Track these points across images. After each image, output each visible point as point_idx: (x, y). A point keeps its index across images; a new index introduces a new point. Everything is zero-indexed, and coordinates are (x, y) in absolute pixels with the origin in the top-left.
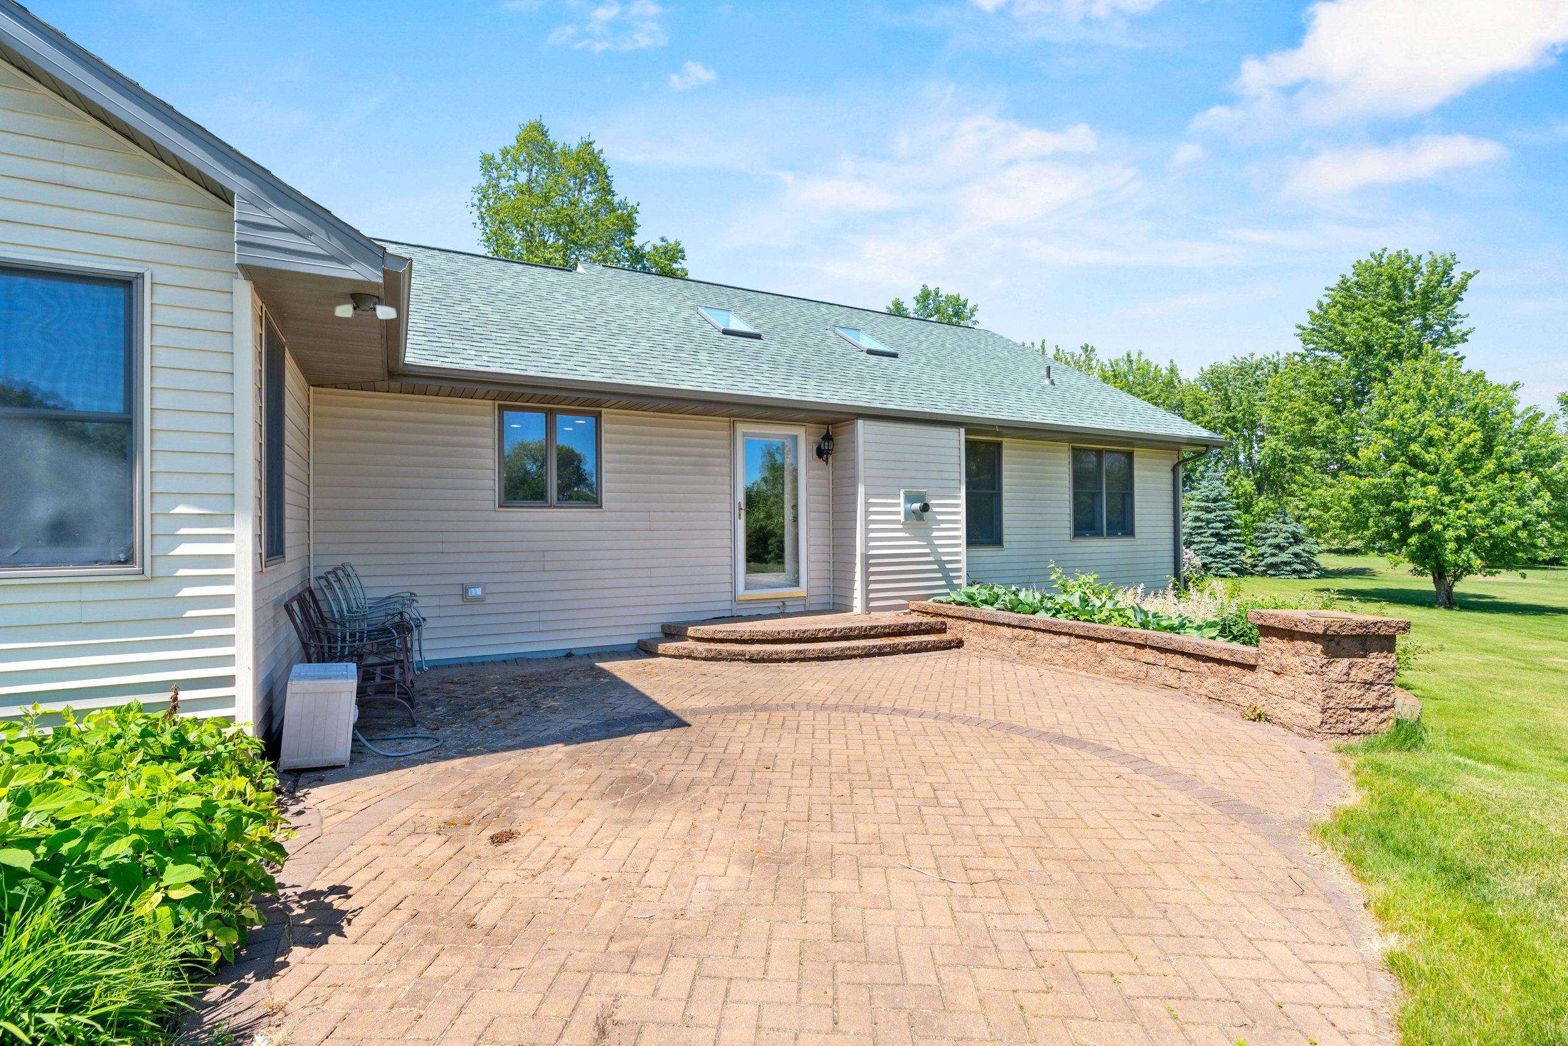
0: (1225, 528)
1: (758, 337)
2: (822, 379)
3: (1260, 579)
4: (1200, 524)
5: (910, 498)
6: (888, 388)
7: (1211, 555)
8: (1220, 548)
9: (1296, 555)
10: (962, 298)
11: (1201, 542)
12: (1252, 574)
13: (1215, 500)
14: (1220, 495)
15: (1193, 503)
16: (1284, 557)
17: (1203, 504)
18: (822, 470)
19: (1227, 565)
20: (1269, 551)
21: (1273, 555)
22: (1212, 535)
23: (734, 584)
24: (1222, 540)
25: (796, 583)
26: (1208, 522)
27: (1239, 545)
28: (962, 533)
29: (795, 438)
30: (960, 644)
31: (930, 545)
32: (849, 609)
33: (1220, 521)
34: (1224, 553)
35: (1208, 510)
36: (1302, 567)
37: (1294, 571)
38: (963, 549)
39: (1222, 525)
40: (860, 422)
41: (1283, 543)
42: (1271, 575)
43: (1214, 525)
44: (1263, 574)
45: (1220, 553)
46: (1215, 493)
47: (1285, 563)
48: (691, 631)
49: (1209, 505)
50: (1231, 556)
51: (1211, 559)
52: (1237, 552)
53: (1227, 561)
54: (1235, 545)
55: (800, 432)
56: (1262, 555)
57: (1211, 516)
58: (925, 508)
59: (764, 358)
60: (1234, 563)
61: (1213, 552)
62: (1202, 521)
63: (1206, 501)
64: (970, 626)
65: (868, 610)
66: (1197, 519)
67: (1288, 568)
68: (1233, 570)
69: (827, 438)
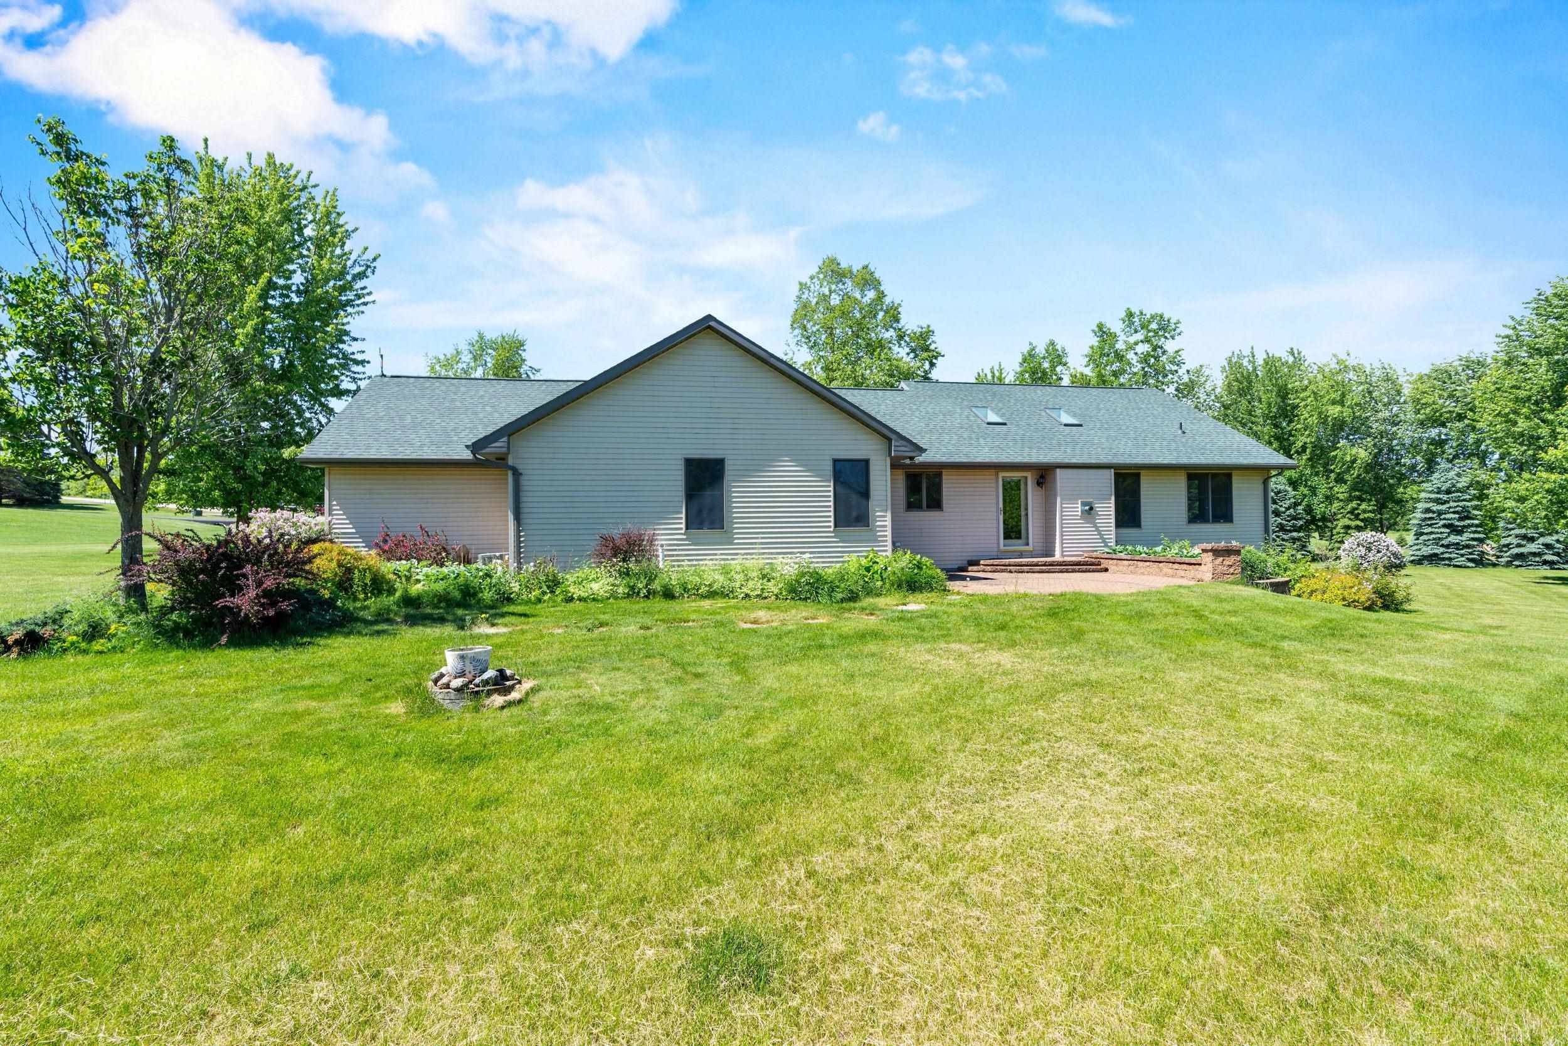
0: (1460, 519)
1: (1005, 424)
2: (1040, 448)
3: (1504, 570)
4: (1431, 515)
5: (1084, 504)
6: (1074, 450)
7: (1442, 546)
8: (1454, 539)
9: (1548, 546)
10: (1166, 317)
11: (1432, 533)
12: (1494, 565)
13: (1448, 492)
14: (1454, 486)
15: (1423, 495)
16: (1532, 547)
17: (1433, 496)
18: (1040, 492)
19: (1462, 555)
20: (1515, 541)
21: (1519, 546)
22: (1444, 526)
23: (998, 544)
24: (1458, 531)
25: (1027, 544)
26: (1440, 513)
27: (1476, 536)
28: (1113, 521)
29: (1026, 478)
30: (1106, 570)
31: (1095, 526)
32: (1053, 556)
33: (1454, 513)
34: (1458, 544)
35: (1438, 501)
36: (1555, 558)
37: (1545, 562)
38: (1113, 528)
39: (1457, 516)
40: (1058, 470)
41: (1531, 533)
42: (1517, 566)
43: (1448, 516)
44: (1509, 564)
45: (1454, 544)
46: (1448, 485)
47: (1534, 554)
48: (982, 562)
49: (1441, 496)
50: (1468, 547)
51: (1442, 550)
52: (1475, 543)
53: (1462, 552)
54: (1472, 536)
55: (1028, 475)
56: (1507, 545)
57: (1444, 507)
58: (1091, 509)
59: (1010, 438)
60: (1471, 554)
61: (1444, 542)
62: (1434, 512)
63: (1438, 493)
64: (1111, 562)
65: (1063, 556)
66: (1428, 510)
67: (1537, 559)
68: (1470, 560)
69: (1042, 477)
